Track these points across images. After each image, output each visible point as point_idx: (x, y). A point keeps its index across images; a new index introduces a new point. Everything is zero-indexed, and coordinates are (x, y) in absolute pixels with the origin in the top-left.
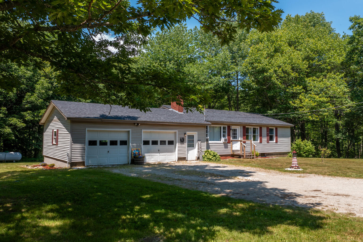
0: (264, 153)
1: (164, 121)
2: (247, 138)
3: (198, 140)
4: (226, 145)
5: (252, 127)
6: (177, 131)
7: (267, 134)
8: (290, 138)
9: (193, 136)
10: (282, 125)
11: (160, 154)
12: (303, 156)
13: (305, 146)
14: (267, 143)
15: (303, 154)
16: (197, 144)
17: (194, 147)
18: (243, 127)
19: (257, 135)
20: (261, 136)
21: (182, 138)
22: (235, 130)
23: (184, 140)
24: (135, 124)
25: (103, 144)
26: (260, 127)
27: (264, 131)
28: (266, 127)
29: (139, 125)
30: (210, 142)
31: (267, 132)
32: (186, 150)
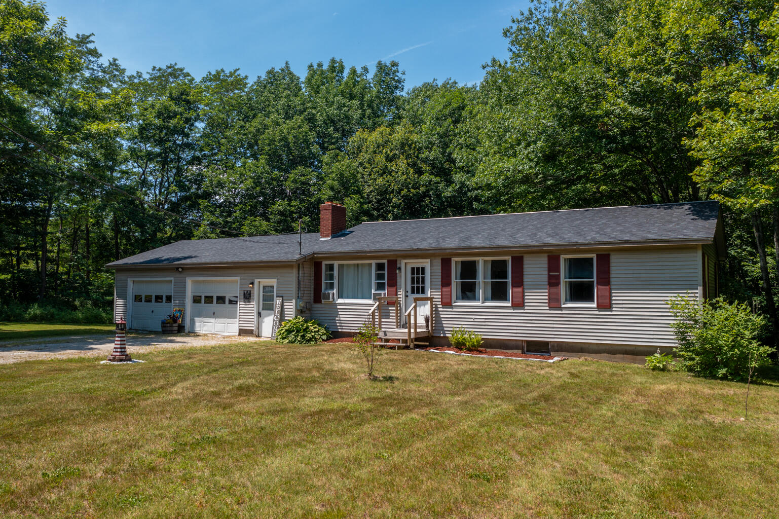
0: (548, 343)
2: (468, 291)
3: (278, 297)
5: (481, 260)
6: (239, 278)
7: (550, 277)
8: (699, 291)
9: (273, 287)
11: (217, 319)
14: (551, 308)
17: (273, 310)
18: (442, 260)
21: (247, 291)
22: (418, 269)
23: (250, 297)
24: (177, 269)
25: (148, 299)
26: (513, 258)
27: (535, 269)
28: (546, 255)
29: (180, 270)
30: (340, 301)
31: (550, 270)
32: (256, 314)
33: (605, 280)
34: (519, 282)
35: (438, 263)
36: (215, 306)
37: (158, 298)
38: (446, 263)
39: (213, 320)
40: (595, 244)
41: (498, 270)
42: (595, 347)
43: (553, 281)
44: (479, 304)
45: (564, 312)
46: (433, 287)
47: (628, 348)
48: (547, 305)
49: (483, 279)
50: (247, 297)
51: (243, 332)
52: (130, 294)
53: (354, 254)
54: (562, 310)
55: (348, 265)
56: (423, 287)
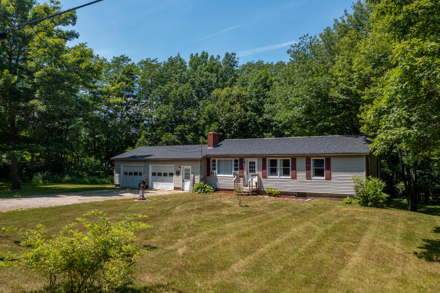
0: (306, 193)
5: (279, 159)
8: (364, 173)
9: (189, 169)
17: (189, 179)
21: (178, 171)
22: (252, 162)
24: (145, 161)
25: (131, 174)
26: (292, 159)
27: (301, 163)
28: (305, 158)
29: (147, 161)
30: (218, 175)
31: (307, 164)
32: (182, 181)
33: (329, 168)
34: (294, 168)
35: (261, 160)
36: (162, 177)
37: (136, 174)
38: (264, 160)
39: (161, 183)
40: (324, 154)
41: (286, 163)
43: (308, 168)
44: (278, 177)
46: (259, 170)
47: (337, 195)
48: (306, 178)
49: (279, 166)
50: (178, 173)
51: (176, 189)
52: (122, 171)
53: (225, 156)
56: (254, 170)
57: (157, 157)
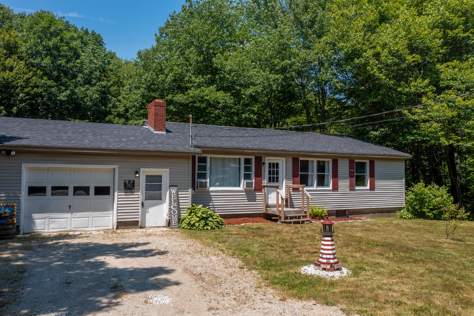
0: (345, 210)
1: (79, 147)
2: (304, 181)
3: (170, 186)
4: (250, 196)
5: (315, 160)
6: (116, 167)
7: (350, 172)
8: (404, 180)
9: (161, 176)
10: (385, 155)
11: (74, 214)
12: (427, 218)
13: (433, 197)
14: (351, 190)
15: (429, 212)
16: (168, 193)
17: (161, 199)
18: (293, 159)
19: (328, 176)
20: (335, 175)
21: (130, 181)
22: (274, 164)
23: (134, 186)
24: (8, 152)
26: (333, 160)
27: (344, 167)
28: (348, 159)
29: (13, 153)
30: (212, 189)
31: (350, 168)
32: (140, 205)
33: (372, 175)
35: (290, 160)
36: (71, 199)
38: (295, 160)
39: (68, 215)
41: (321, 168)
42: (367, 211)
43: (352, 174)
45: (356, 192)
46: (287, 177)
48: (349, 188)
49: (313, 173)
50: (130, 187)
51: (121, 225)
53: (232, 150)
54: (355, 191)
55: (229, 159)
56: (277, 178)
57: (35, 143)
